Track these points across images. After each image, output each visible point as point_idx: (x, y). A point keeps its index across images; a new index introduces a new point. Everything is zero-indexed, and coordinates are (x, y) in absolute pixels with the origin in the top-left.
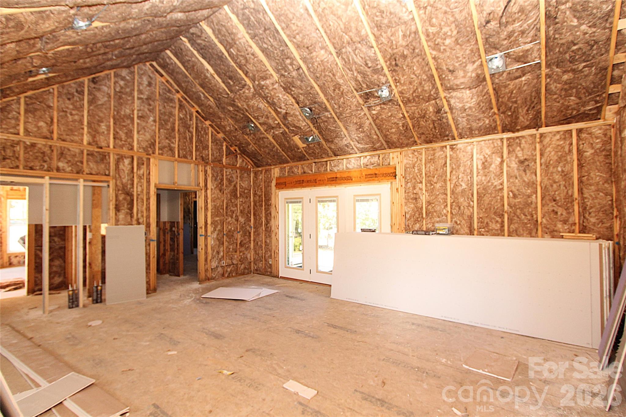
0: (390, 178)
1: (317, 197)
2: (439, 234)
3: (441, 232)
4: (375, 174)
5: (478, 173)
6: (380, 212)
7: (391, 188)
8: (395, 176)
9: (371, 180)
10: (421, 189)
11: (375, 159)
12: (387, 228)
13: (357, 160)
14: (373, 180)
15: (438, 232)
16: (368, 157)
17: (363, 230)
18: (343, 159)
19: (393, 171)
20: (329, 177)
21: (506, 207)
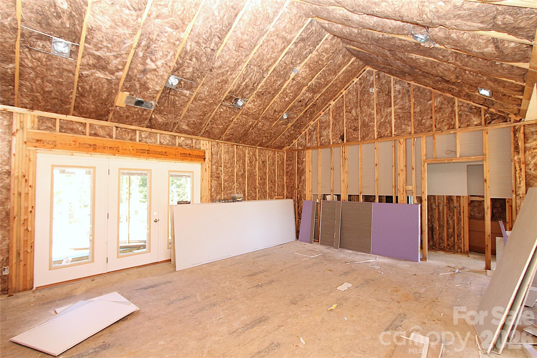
0: (201, 159)
1: (120, 169)
2: (238, 201)
3: (239, 200)
4: (189, 154)
5: (248, 165)
6: (193, 186)
7: (202, 168)
8: (205, 159)
9: (185, 159)
10: (221, 171)
11: (189, 142)
12: (197, 199)
13: (173, 138)
14: (187, 159)
15: (237, 199)
16: (182, 139)
17: (179, 203)
18: (157, 133)
19: (203, 154)
20: (138, 148)
21: (257, 184)
